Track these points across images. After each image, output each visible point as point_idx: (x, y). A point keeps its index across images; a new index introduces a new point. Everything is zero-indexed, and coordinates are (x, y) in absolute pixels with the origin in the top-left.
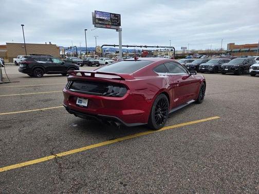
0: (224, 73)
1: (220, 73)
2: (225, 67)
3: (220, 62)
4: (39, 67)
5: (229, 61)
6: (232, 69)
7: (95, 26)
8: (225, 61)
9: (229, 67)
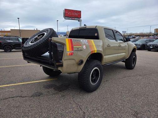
0: (150, 50)
1: (146, 49)
2: (150, 45)
3: (146, 42)
4: (9, 45)
5: (153, 41)
6: (156, 47)
7: (65, 19)
8: (150, 41)
9: (153, 45)
